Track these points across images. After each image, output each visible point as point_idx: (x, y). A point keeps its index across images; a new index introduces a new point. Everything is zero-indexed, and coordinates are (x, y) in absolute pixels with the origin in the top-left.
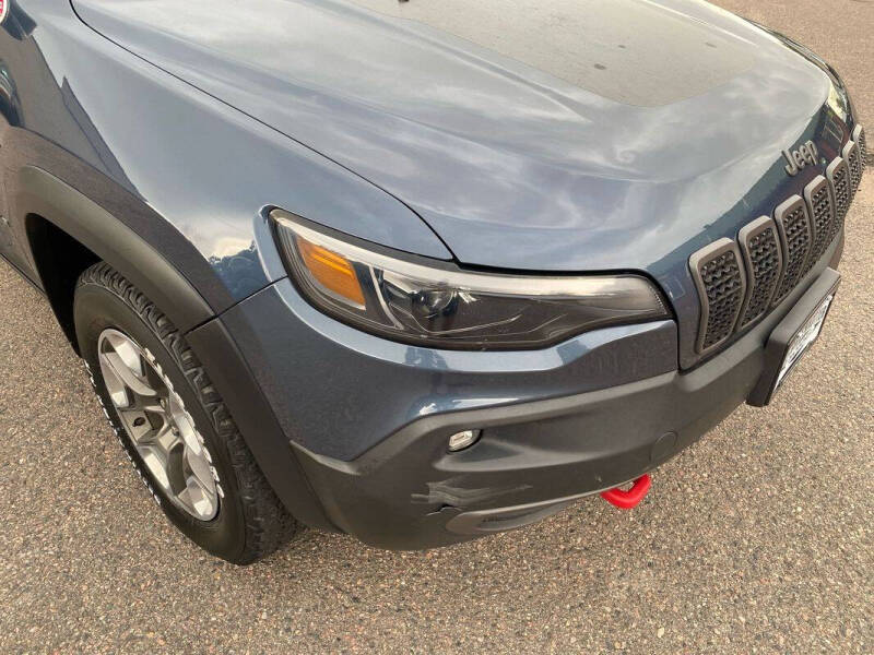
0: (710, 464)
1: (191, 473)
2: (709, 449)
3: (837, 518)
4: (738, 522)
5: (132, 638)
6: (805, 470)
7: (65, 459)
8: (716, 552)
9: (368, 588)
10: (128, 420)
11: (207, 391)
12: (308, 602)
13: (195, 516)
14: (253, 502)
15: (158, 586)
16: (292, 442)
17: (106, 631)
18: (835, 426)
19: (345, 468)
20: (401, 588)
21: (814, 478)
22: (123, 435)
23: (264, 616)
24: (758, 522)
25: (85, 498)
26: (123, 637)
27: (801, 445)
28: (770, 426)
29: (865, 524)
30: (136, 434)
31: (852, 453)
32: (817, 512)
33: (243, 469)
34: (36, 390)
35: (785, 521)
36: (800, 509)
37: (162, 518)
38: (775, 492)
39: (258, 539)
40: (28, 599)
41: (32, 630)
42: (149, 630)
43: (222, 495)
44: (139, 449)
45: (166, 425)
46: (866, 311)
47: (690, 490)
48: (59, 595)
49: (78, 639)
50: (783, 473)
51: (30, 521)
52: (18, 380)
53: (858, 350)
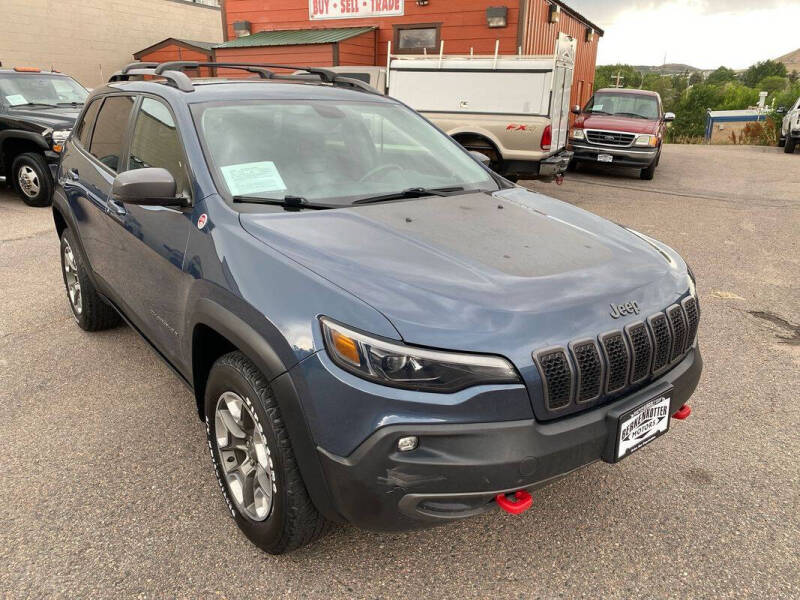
0: (623, 538)
1: (258, 485)
2: (625, 528)
3: (715, 583)
4: (635, 577)
5: (206, 592)
6: (697, 550)
7: (180, 488)
8: (613, 593)
9: (359, 584)
10: (224, 457)
11: (276, 421)
12: (319, 587)
13: (255, 519)
14: (292, 495)
15: (226, 566)
16: (319, 448)
17: (191, 587)
18: (732, 524)
19: (346, 462)
20: (381, 587)
21: (703, 555)
22: (220, 468)
23: (289, 592)
24: (650, 579)
25: (188, 512)
26: (202, 591)
27: (699, 533)
28: (677, 518)
29: (735, 589)
30: (227, 467)
31: (740, 543)
32: (699, 577)
33: (289, 471)
34: (166, 448)
35: (672, 580)
36: (686, 574)
37: (234, 528)
38: (669, 561)
39: (292, 524)
40: (148, 563)
41: (149, 581)
42: (217, 589)
43: (275, 490)
44: (228, 477)
45: (247, 458)
46: (782, 448)
47: (602, 553)
48: (167, 564)
49: (174, 589)
50: (679, 549)
51: (154, 521)
52: (156, 441)
53: (767, 474)
